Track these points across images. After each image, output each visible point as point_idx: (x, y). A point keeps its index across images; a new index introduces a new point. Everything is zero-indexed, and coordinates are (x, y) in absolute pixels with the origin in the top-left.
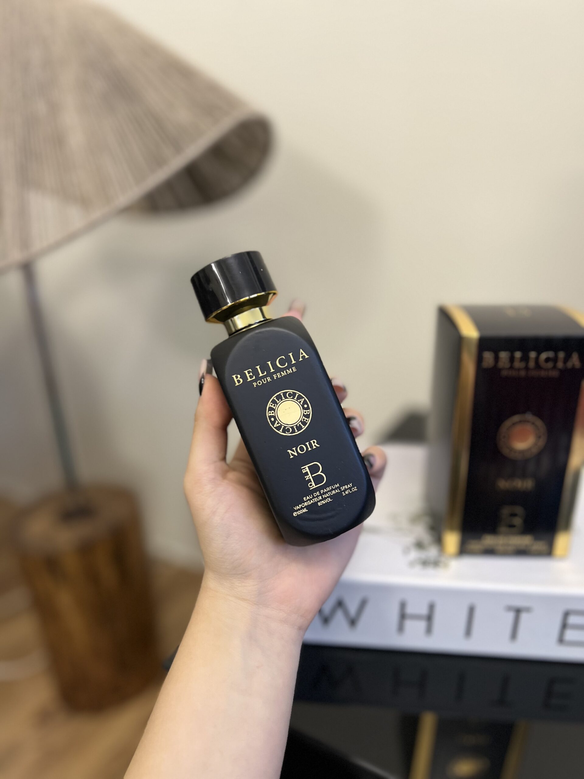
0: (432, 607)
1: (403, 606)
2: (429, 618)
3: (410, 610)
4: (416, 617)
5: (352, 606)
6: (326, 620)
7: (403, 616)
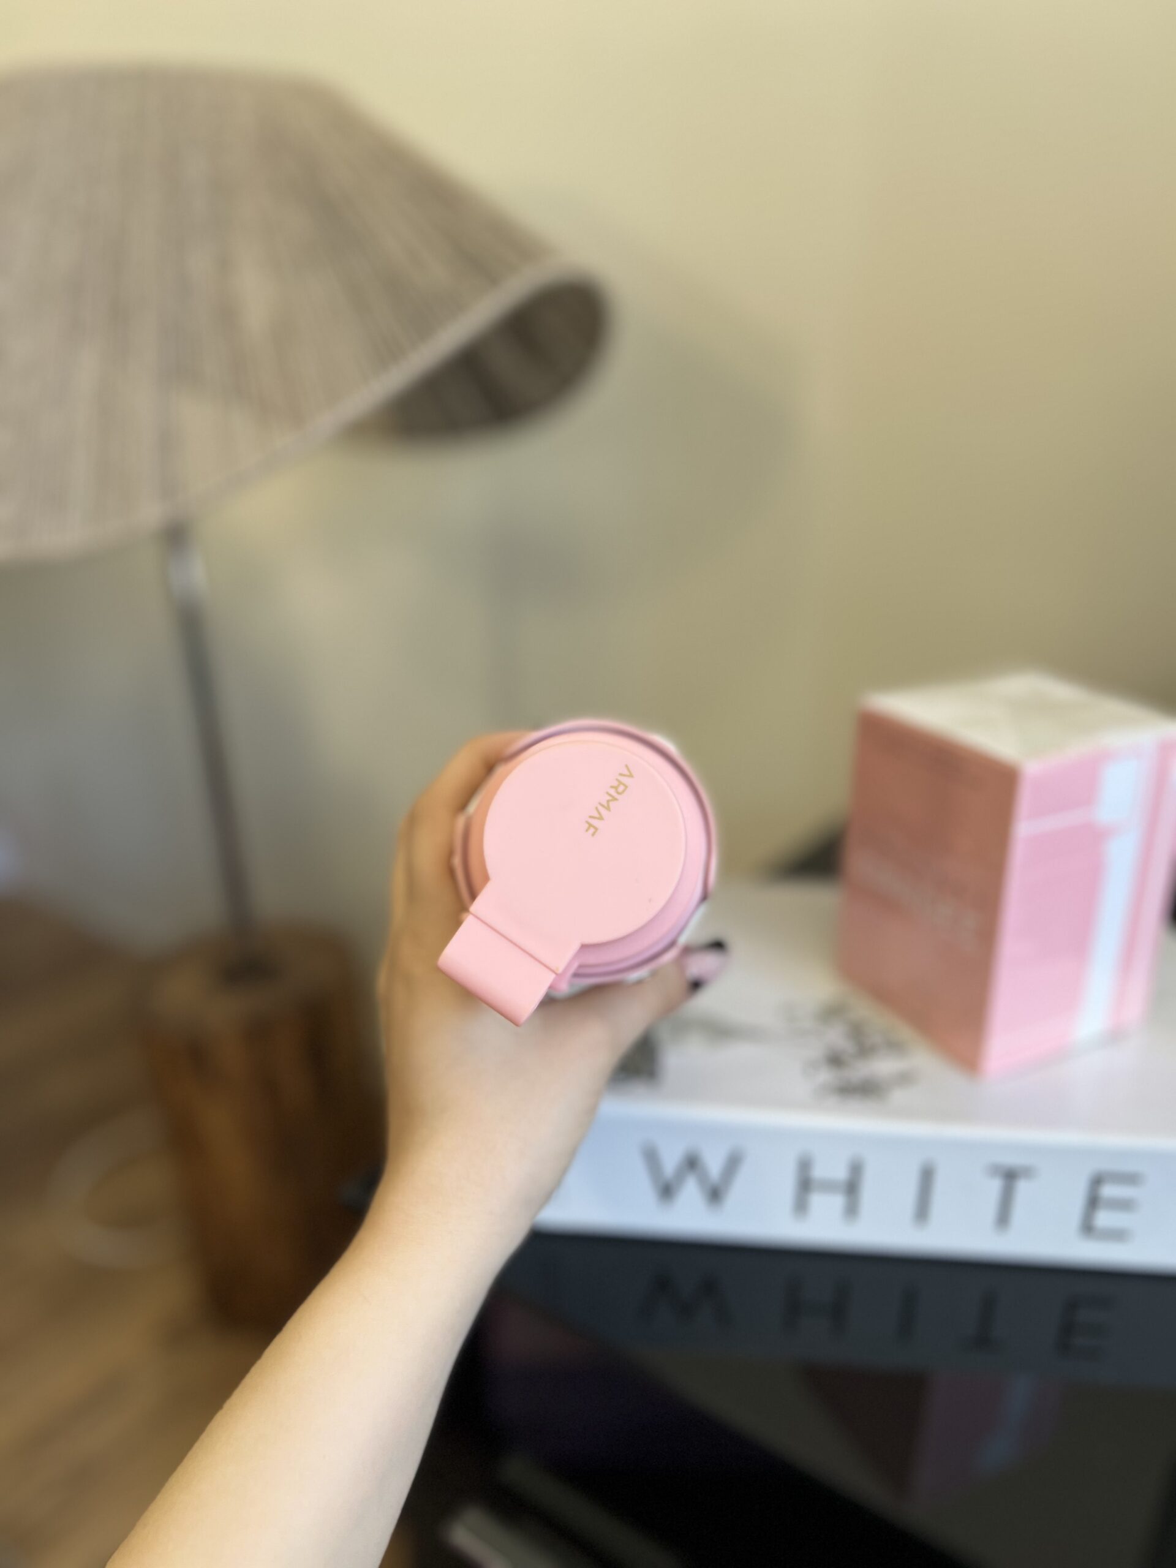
0: (857, 1170)
1: (804, 1167)
2: (852, 1188)
3: (819, 1172)
4: (828, 1186)
5: (714, 1165)
6: (667, 1191)
7: (805, 1184)
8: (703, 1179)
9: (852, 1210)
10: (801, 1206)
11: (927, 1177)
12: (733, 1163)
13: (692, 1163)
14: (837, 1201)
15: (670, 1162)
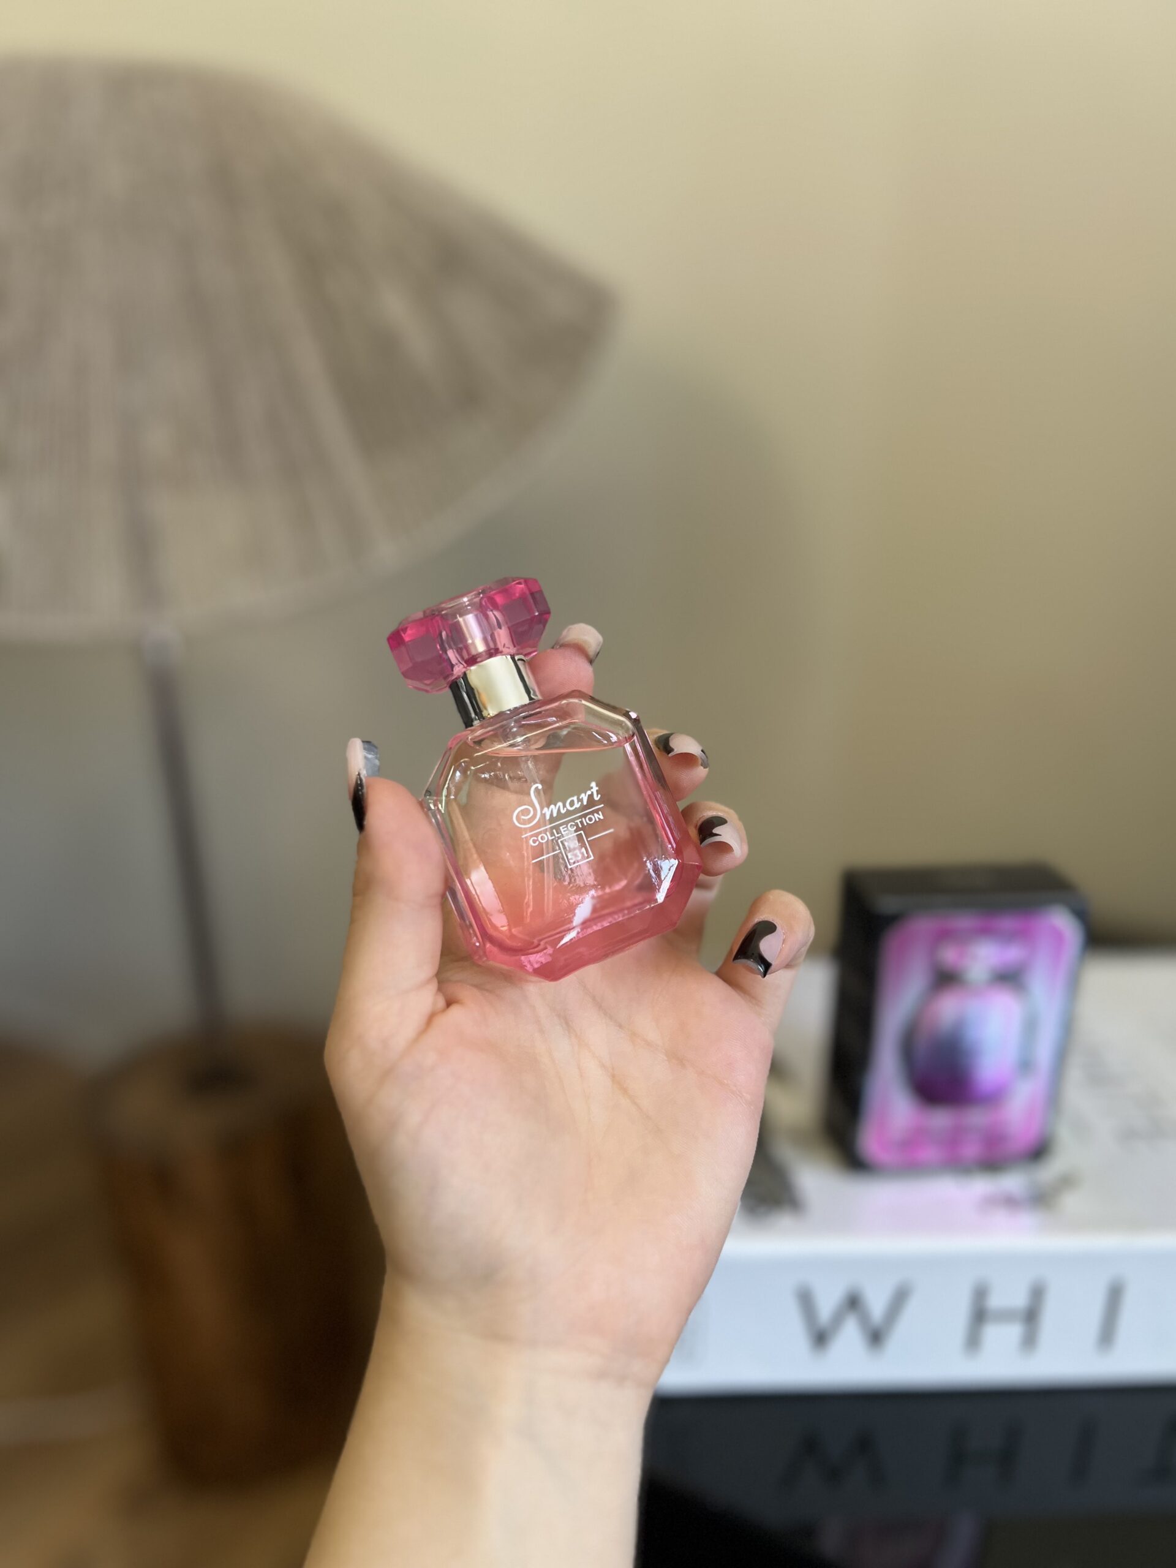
0: (1037, 1294)
1: (980, 1294)
2: (1031, 1316)
3: (996, 1301)
4: (1006, 1316)
5: (877, 1304)
6: (821, 1338)
7: (980, 1315)
8: (864, 1319)
9: (1030, 1340)
10: (973, 1341)
11: (1115, 1296)
12: (900, 1298)
13: (853, 1302)
14: (1013, 1332)
15: (827, 1304)
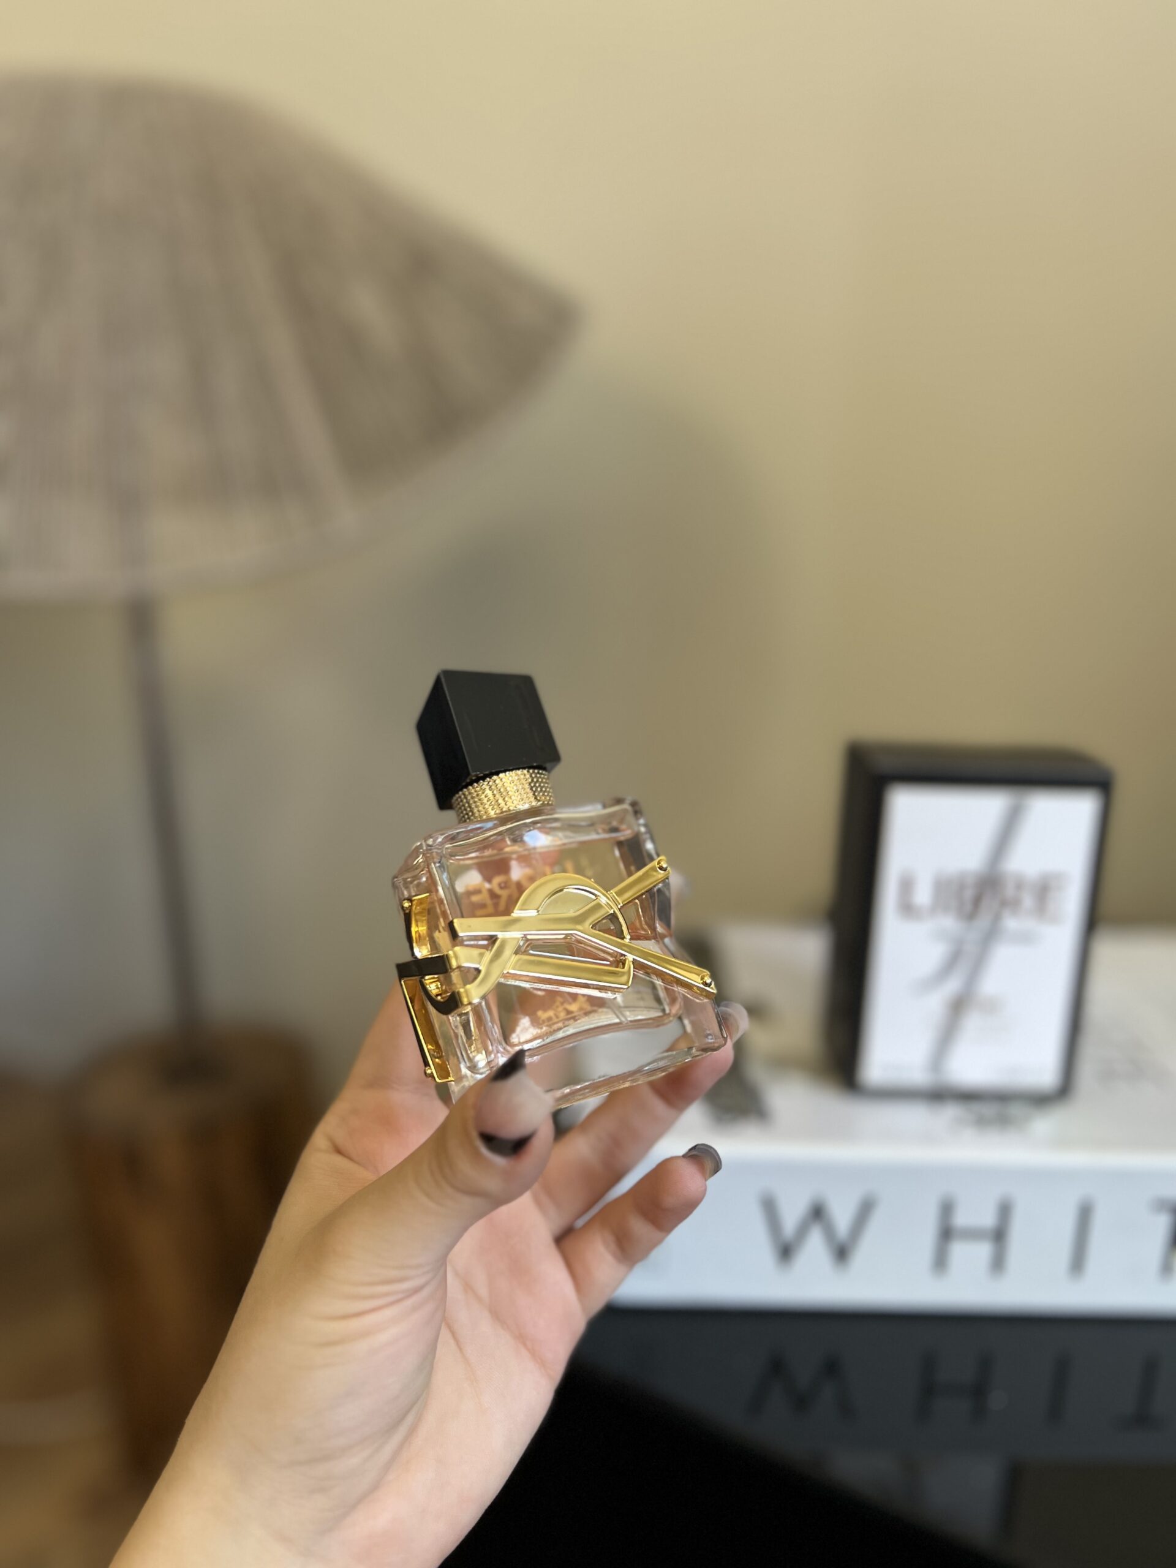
0: (1005, 1213)
1: (946, 1211)
2: (999, 1236)
3: (962, 1219)
4: (973, 1234)
5: (842, 1217)
6: (785, 1251)
7: (947, 1234)
8: (829, 1232)
9: (999, 1261)
10: (940, 1262)
11: (1085, 1215)
12: (866, 1209)
13: (818, 1213)
14: (983, 1251)
15: (792, 1215)
